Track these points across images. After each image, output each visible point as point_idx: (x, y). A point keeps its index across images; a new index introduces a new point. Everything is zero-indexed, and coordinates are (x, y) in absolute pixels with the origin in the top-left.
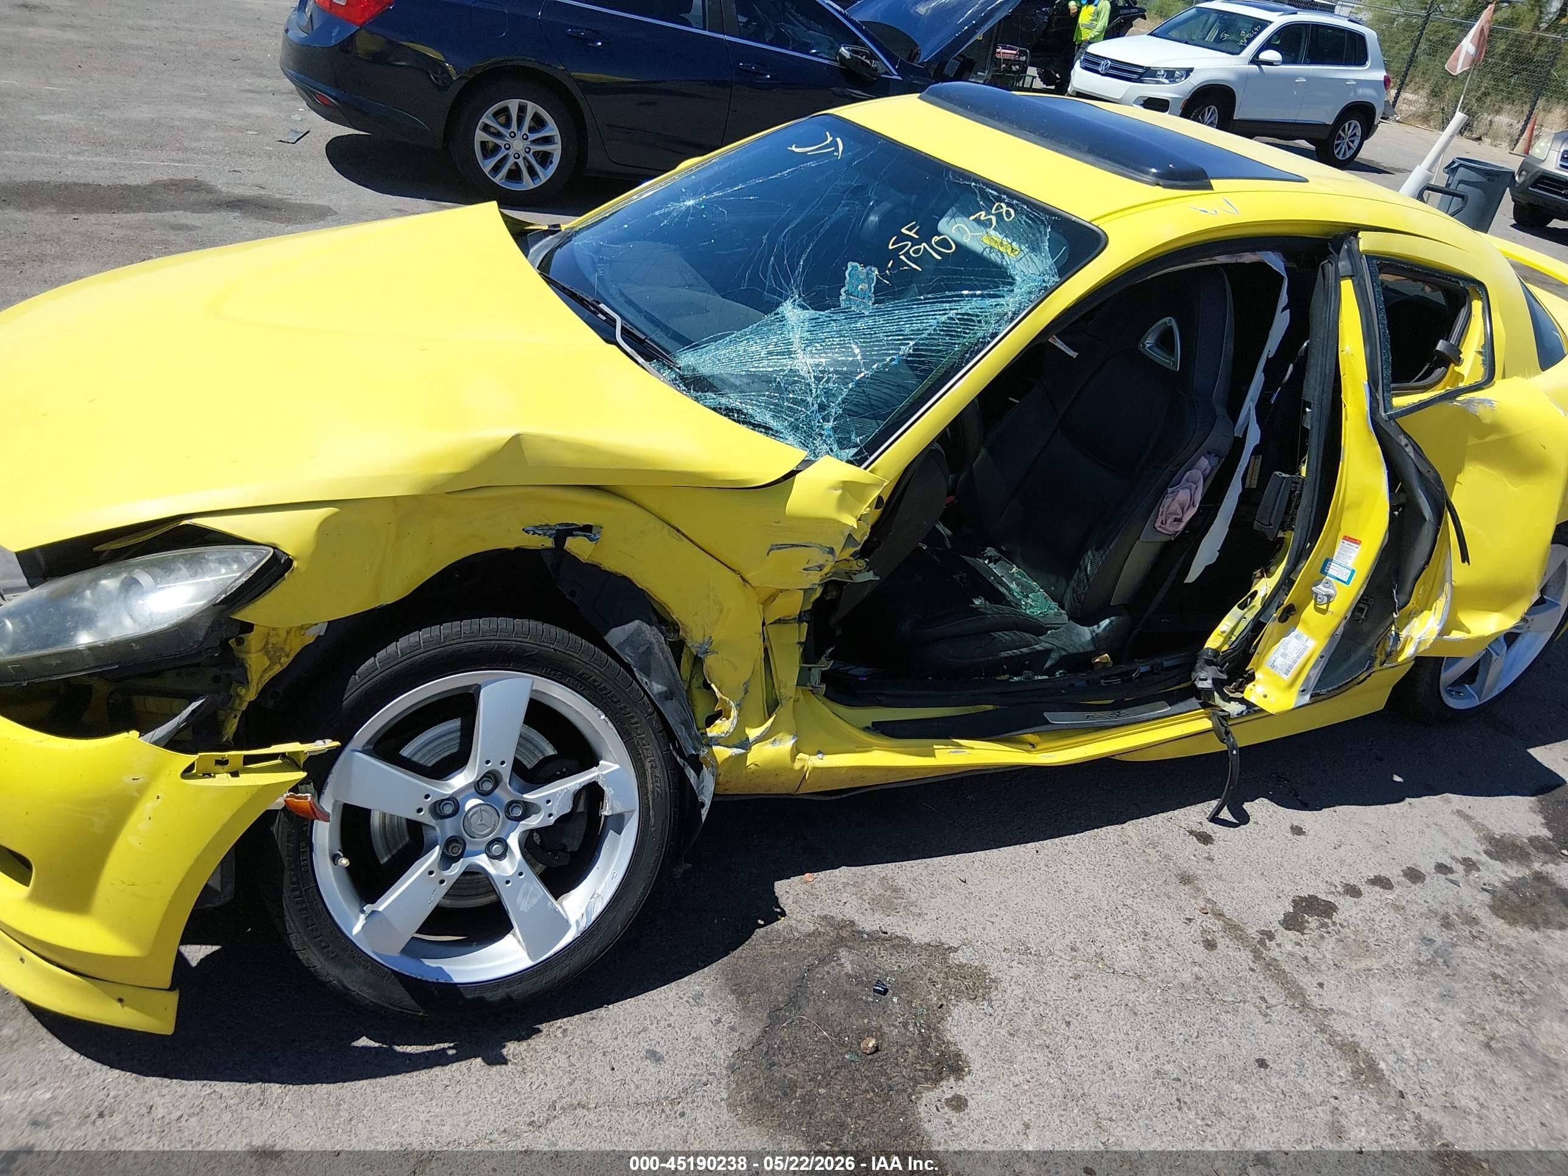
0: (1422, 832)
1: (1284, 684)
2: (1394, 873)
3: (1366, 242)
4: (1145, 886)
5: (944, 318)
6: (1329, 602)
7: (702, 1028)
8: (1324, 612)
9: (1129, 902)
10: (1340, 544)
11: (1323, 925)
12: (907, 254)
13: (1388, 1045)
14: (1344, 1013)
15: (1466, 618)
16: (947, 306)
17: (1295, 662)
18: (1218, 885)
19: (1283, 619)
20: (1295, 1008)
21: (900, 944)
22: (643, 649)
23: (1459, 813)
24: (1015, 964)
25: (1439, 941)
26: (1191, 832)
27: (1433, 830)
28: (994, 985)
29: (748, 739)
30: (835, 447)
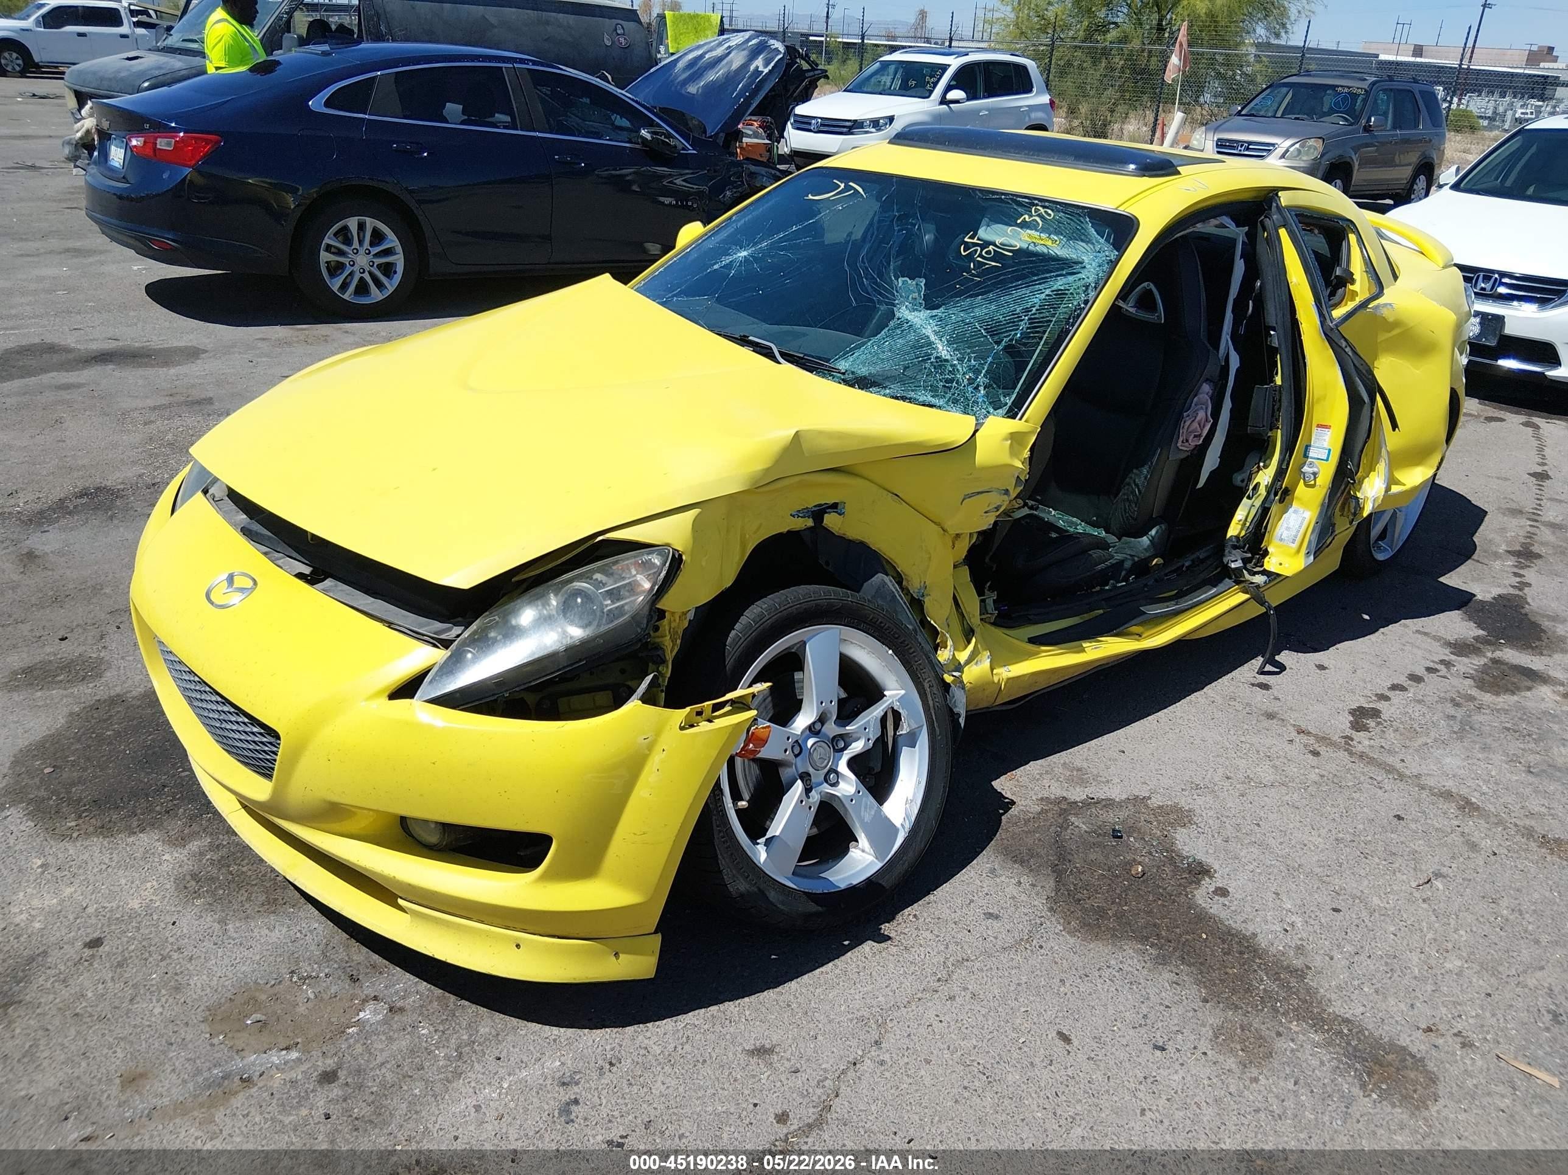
0: (1402, 650)
1: (1294, 551)
2: (1402, 680)
3: (1285, 199)
4: (1246, 727)
5: (1043, 296)
6: (1315, 478)
7: (1012, 890)
8: (1313, 486)
9: (1243, 739)
10: (1315, 431)
11: (1379, 723)
12: (980, 256)
13: (1469, 787)
14: (1428, 775)
15: (1399, 475)
16: (1041, 287)
17: (1298, 531)
18: (1294, 715)
19: (1281, 501)
20: (1395, 779)
21: (1109, 804)
22: (889, 598)
23: (1418, 632)
24: (1195, 797)
25: (1459, 717)
26: (1253, 685)
27: (1408, 648)
28: (1191, 814)
29: (960, 663)
30: (992, 410)
